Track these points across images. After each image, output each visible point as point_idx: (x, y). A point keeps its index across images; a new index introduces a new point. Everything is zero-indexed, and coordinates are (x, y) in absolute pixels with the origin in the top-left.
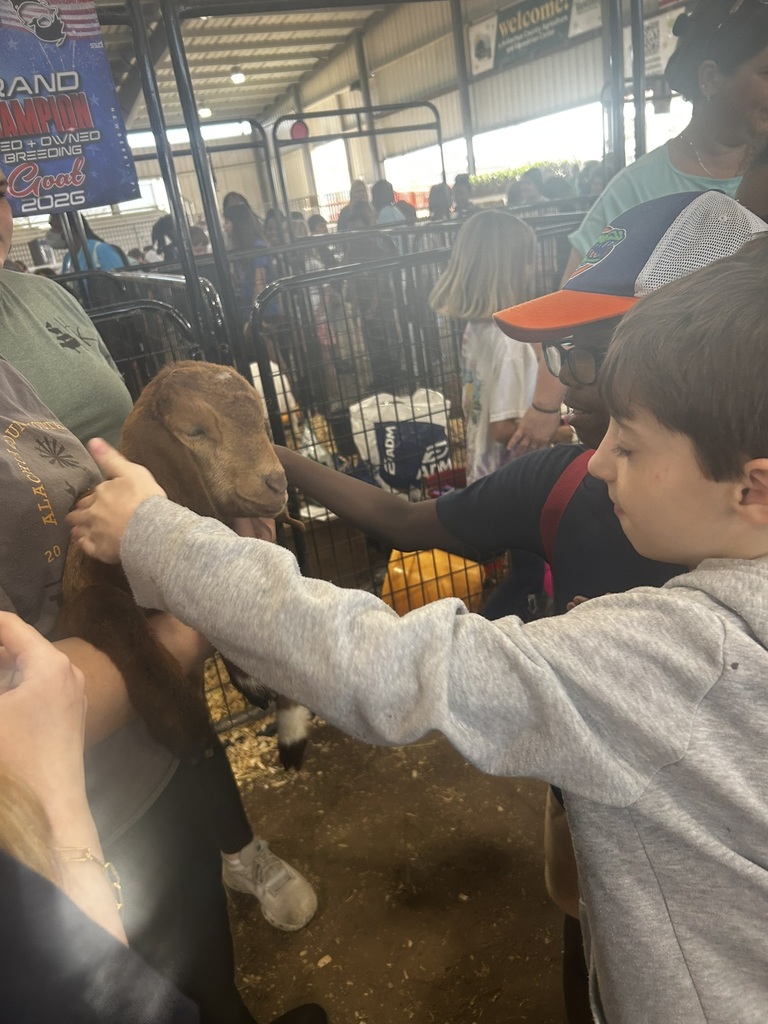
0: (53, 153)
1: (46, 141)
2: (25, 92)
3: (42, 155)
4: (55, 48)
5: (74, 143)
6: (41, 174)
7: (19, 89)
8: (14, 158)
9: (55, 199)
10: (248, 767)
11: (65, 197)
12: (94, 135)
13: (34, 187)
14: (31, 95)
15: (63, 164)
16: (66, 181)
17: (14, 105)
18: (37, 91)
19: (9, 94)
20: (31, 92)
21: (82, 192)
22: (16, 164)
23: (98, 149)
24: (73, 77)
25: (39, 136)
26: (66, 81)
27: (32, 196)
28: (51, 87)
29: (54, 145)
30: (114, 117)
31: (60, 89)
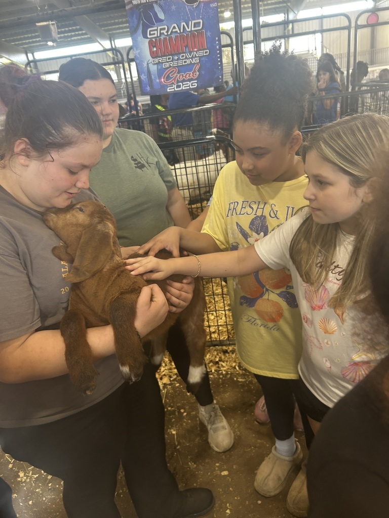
0: (185, 62)
1: (183, 56)
2: (176, 32)
3: (180, 63)
4: (193, 8)
5: (196, 57)
6: (178, 73)
7: (174, 30)
8: (167, 65)
9: (183, 85)
10: (231, 367)
11: (188, 84)
12: (206, 52)
13: (174, 79)
14: (179, 33)
15: (189, 67)
16: (189, 76)
17: (171, 38)
18: (182, 31)
19: (169, 33)
20: (179, 32)
21: (196, 81)
22: (168, 68)
23: (207, 60)
24: (200, 22)
25: (180, 54)
26: (196, 25)
27: (173, 83)
28: (188, 28)
29: (186, 58)
30: (217, 42)
31: (193, 29)
